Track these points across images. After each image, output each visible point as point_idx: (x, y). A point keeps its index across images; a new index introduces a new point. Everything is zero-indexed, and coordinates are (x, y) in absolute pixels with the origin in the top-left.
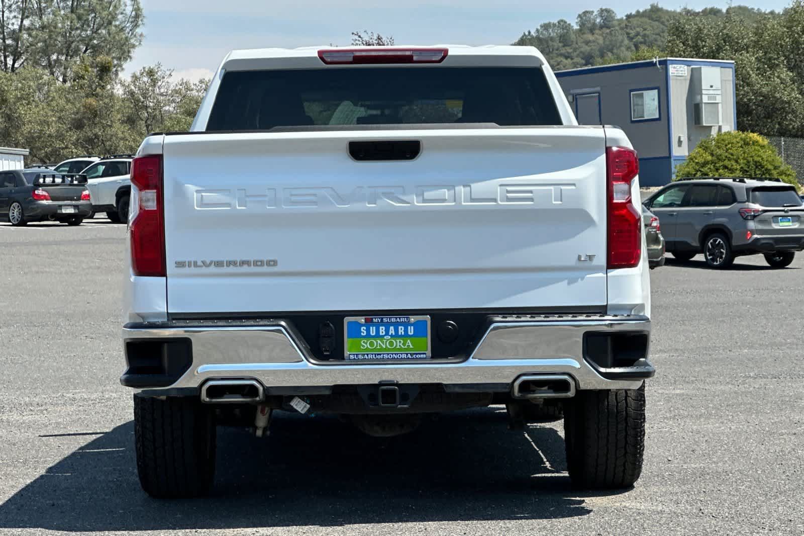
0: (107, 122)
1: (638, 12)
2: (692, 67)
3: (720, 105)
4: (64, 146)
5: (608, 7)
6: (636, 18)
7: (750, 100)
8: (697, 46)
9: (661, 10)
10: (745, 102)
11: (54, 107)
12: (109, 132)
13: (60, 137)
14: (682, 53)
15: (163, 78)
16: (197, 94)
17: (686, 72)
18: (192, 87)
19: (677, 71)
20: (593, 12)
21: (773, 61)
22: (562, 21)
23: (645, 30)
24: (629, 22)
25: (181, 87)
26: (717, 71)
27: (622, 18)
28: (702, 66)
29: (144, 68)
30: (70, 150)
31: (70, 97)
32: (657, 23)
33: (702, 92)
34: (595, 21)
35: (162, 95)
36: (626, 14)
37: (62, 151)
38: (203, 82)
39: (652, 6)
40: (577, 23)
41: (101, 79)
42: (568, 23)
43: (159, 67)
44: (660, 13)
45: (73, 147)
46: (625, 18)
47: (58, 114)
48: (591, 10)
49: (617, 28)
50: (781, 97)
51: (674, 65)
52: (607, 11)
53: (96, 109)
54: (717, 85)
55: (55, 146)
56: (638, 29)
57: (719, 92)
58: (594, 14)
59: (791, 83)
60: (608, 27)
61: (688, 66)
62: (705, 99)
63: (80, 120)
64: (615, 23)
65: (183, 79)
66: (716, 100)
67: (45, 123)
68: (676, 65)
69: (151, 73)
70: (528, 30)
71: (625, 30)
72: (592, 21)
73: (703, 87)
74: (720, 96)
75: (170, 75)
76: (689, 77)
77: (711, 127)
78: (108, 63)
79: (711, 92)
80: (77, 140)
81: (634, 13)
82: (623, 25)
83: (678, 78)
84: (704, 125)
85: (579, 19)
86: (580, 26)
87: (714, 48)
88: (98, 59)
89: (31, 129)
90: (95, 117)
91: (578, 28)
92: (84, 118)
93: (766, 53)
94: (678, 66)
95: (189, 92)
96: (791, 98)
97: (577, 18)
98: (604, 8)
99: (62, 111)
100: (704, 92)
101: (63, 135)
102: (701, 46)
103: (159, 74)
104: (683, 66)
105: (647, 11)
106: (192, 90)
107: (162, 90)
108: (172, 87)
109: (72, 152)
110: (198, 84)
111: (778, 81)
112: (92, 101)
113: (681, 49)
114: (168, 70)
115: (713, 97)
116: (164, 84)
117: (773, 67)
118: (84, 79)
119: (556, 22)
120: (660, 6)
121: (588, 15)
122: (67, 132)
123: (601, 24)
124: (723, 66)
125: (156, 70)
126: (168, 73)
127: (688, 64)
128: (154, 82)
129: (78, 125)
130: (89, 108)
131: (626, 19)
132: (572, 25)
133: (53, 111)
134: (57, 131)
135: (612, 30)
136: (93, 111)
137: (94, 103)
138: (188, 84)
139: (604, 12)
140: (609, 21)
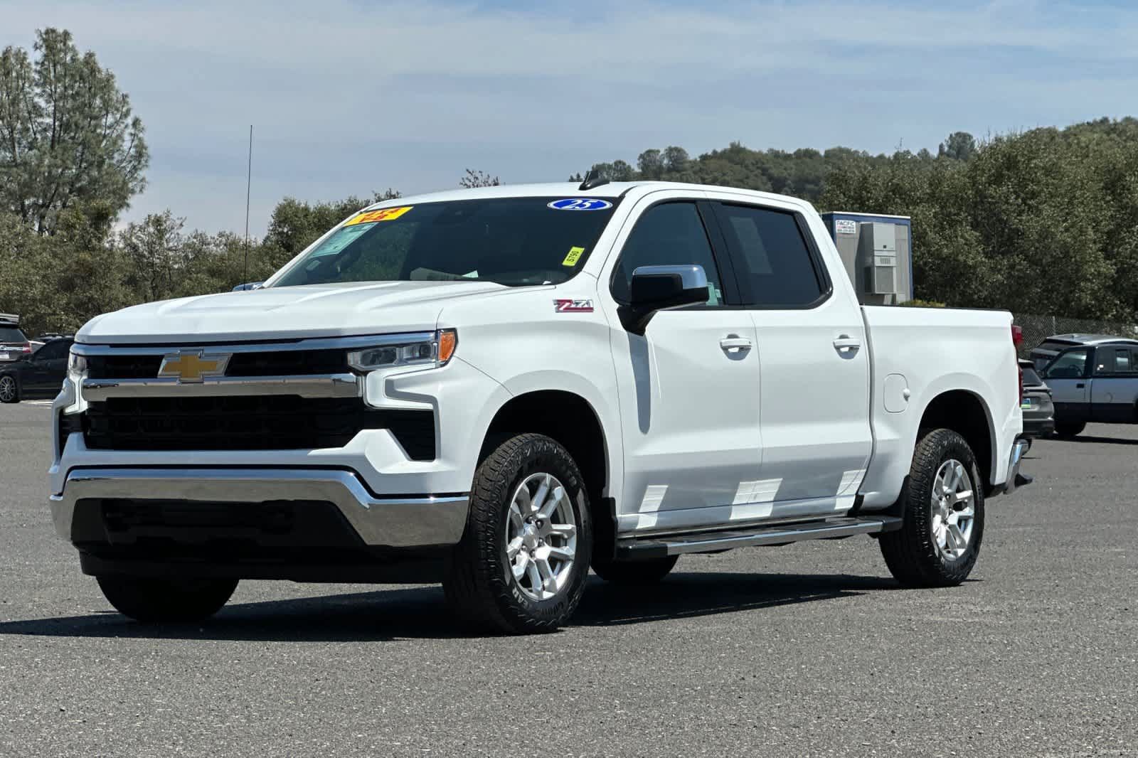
0: (106, 282)
1: (715, 152)
2: (863, 223)
3: (894, 270)
4: (51, 312)
5: (679, 146)
6: (712, 161)
7: (925, 264)
8: (861, 197)
9: (743, 150)
10: (920, 265)
11: (37, 263)
12: (108, 293)
13: (46, 300)
14: (844, 206)
15: (173, 228)
16: (215, 248)
17: (855, 229)
18: (209, 240)
19: (844, 227)
20: (658, 151)
21: (953, 217)
22: (620, 162)
23: (724, 175)
24: (704, 164)
25: (195, 240)
26: (891, 228)
27: (696, 160)
28: (874, 223)
29: (149, 216)
30: (59, 317)
31: (58, 250)
32: (738, 167)
33: (874, 253)
34: (661, 162)
35: (170, 249)
36: (700, 154)
37: (48, 318)
38: (223, 236)
39: (733, 145)
40: (638, 164)
41: (97, 229)
42: (627, 164)
43: (168, 216)
44: (741, 155)
45: (63, 313)
46: (698, 159)
47: (42, 272)
48: (656, 149)
49: (690, 172)
50: (965, 261)
51: (840, 221)
52: (678, 150)
53: (91, 266)
54: (891, 245)
55: (39, 311)
56: (716, 174)
57: (893, 254)
58: (660, 154)
59: (976, 244)
60: (678, 171)
61: (857, 221)
62: (878, 262)
63: (71, 279)
64: (687, 165)
65: (197, 231)
66: (890, 263)
67: (26, 282)
68: (843, 221)
69: (158, 222)
70: (576, 173)
71: (700, 174)
72: (658, 163)
73: (876, 248)
74: (894, 259)
75: (181, 225)
76: (858, 236)
77: (884, 295)
78: (105, 209)
79: (885, 253)
80: (68, 304)
81: (710, 153)
82: (697, 168)
83: (846, 236)
84: (877, 292)
85: (641, 160)
86: (642, 169)
87: (881, 201)
88: (93, 204)
89: (9, 290)
90: (91, 275)
91: (640, 171)
92: (76, 276)
93: (942, 208)
94: (845, 222)
95: (204, 247)
96: (976, 262)
97: (639, 159)
98: (673, 146)
99: (47, 268)
100: (876, 253)
101: (48, 297)
102: (866, 199)
103: (168, 223)
104: (851, 222)
105: (727, 152)
106: (209, 244)
107: (171, 244)
108: (184, 240)
109: (61, 319)
110: (216, 237)
111: (962, 241)
112: (85, 256)
113: (843, 201)
114: (178, 219)
115: (886, 259)
116: (173, 235)
117: (952, 224)
118: (75, 228)
119: (611, 162)
120: (742, 145)
121: (651, 154)
122: (55, 294)
123: (669, 167)
124: (898, 223)
125: (165, 219)
126: (178, 222)
127: (856, 219)
128: (161, 233)
129: (67, 285)
130: (83, 264)
131: (701, 161)
132: (632, 167)
133: (35, 267)
134: (42, 293)
135: (683, 175)
136: (87, 269)
137: (89, 259)
138: (203, 236)
139: (674, 151)
140: (682, 163)
